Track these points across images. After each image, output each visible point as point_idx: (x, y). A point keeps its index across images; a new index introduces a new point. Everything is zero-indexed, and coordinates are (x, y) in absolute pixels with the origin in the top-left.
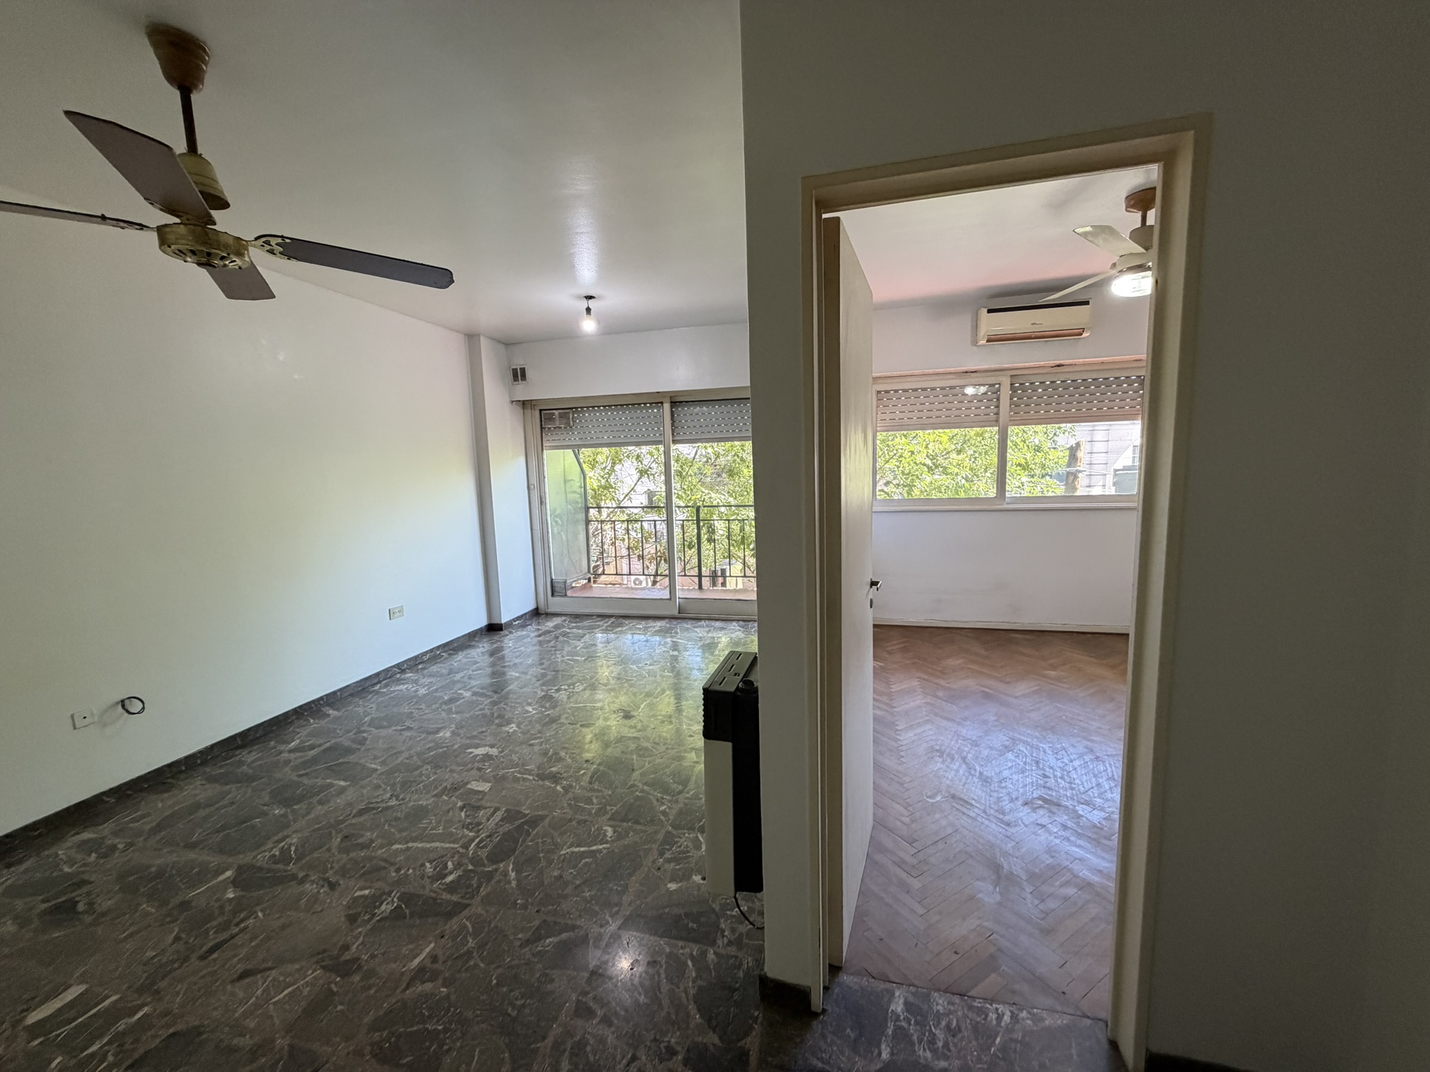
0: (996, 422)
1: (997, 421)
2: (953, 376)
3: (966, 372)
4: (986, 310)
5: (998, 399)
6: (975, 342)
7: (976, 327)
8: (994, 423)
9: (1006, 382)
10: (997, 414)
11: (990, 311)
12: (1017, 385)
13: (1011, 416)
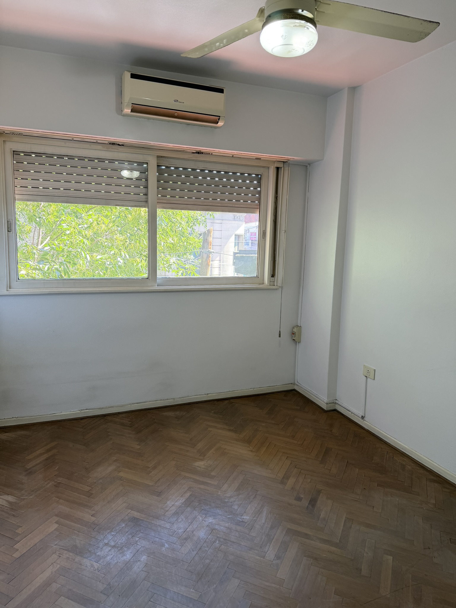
0: (145, 203)
1: (147, 202)
2: (100, 147)
3: (113, 144)
4: (129, 75)
5: (147, 180)
6: (120, 111)
7: (120, 93)
8: (144, 204)
9: (153, 163)
10: (146, 194)
11: (133, 76)
12: (163, 167)
13: (159, 199)
